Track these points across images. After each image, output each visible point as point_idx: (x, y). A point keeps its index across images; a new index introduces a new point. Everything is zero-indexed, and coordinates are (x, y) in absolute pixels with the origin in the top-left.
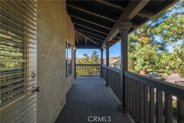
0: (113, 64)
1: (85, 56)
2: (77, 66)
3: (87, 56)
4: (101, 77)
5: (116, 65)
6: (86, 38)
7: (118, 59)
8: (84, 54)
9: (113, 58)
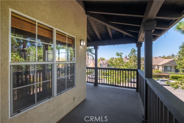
0: (162, 65)
1: (118, 55)
2: (99, 70)
3: (121, 56)
4: (137, 91)
5: (167, 66)
6: (108, 26)
7: (171, 58)
8: (117, 54)
9: (163, 58)
